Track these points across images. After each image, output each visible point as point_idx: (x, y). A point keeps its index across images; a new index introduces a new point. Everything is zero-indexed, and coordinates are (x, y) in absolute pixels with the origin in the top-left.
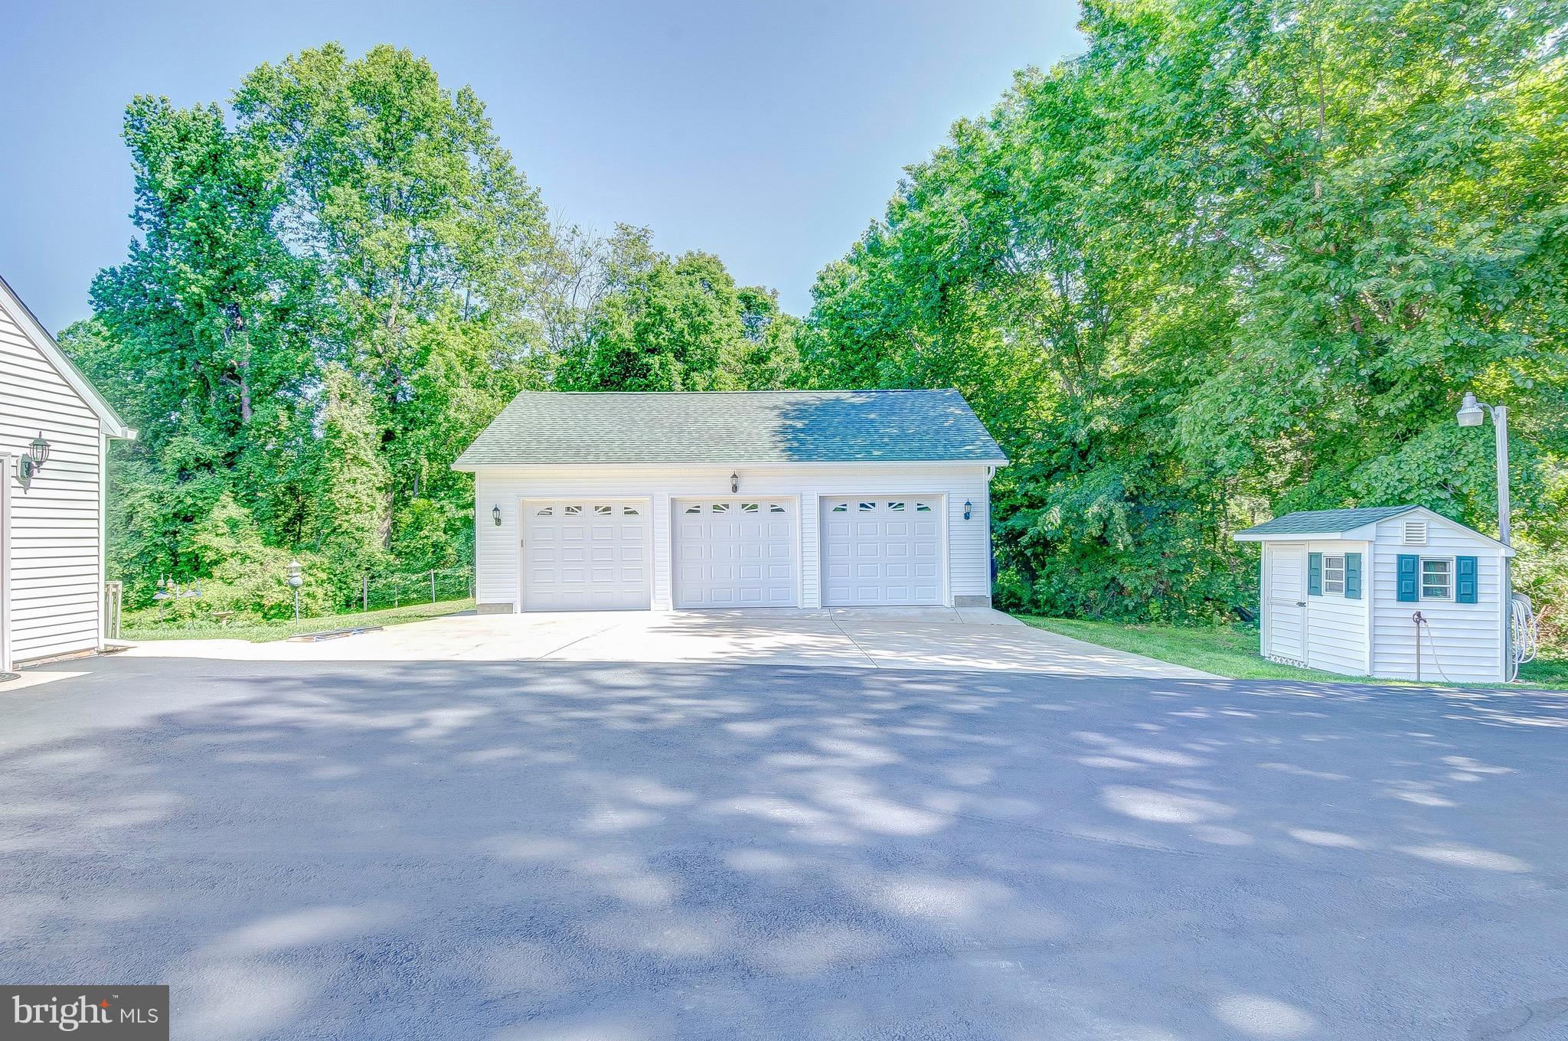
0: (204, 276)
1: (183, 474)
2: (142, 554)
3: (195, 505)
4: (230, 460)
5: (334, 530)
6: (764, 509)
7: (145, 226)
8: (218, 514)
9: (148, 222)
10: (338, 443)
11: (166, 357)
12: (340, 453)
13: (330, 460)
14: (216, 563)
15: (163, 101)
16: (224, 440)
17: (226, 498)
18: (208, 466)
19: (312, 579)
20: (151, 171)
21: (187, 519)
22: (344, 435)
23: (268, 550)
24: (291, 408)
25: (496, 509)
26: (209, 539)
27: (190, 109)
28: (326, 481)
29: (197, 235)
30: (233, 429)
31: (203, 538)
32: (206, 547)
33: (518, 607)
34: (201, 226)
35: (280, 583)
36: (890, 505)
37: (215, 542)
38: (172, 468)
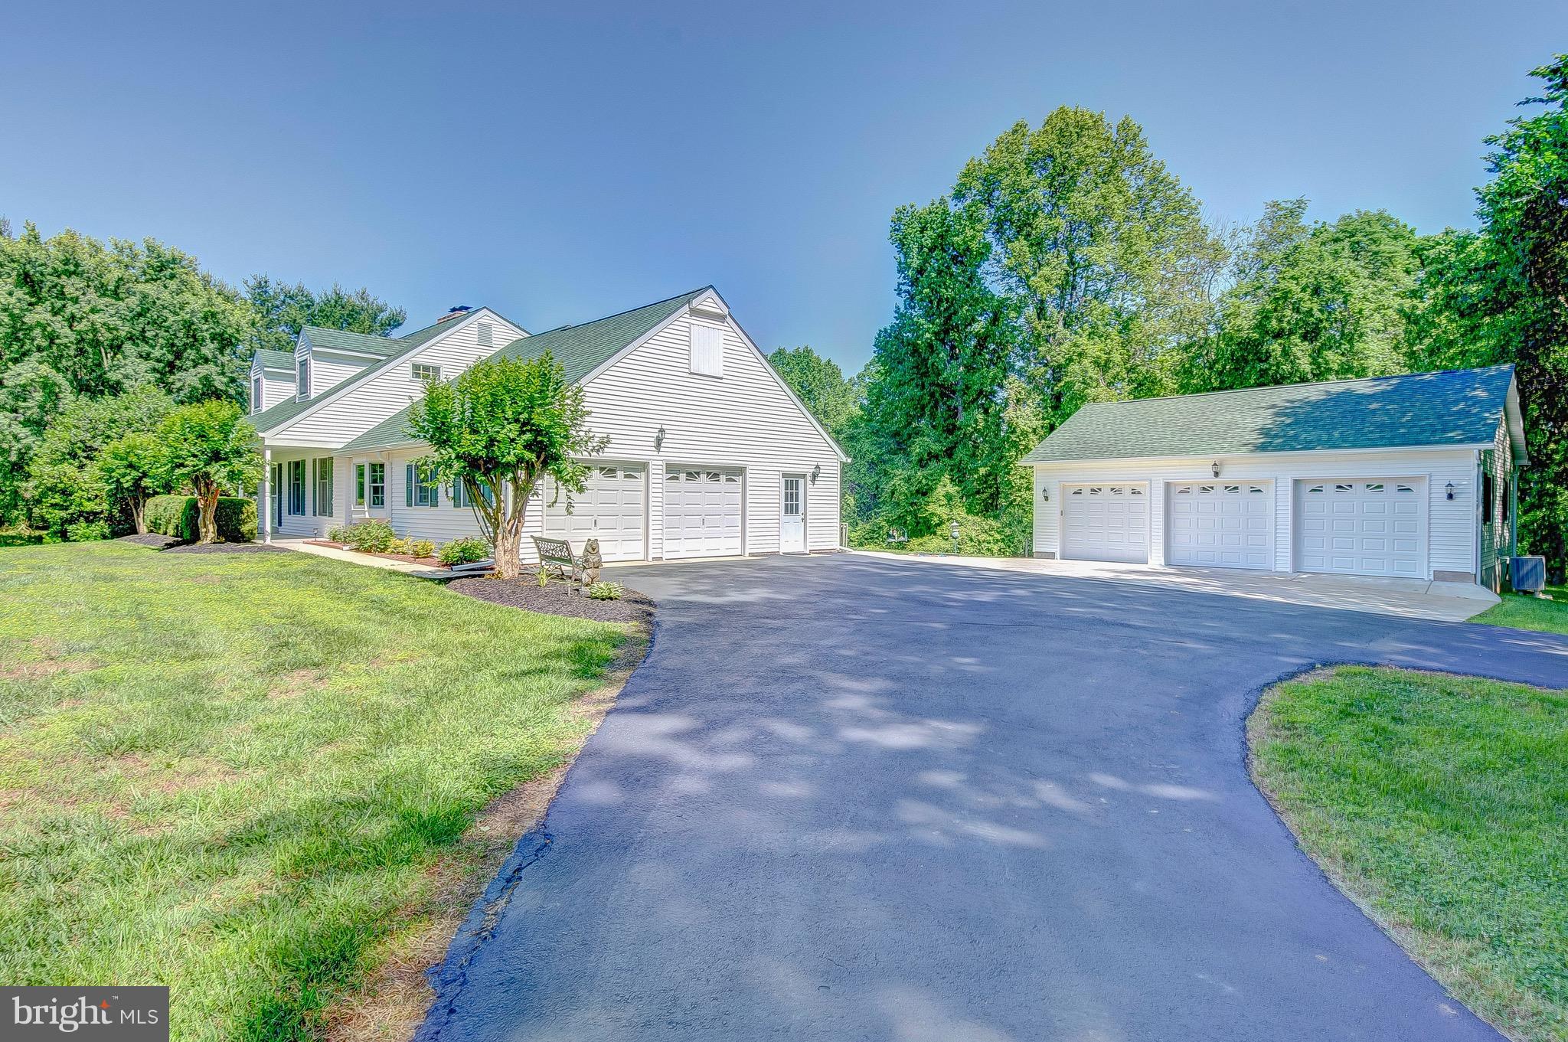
0: (933, 324)
1: (922, 464)
2: (899, 517)
3: (927, 484)
4: (949, 453)
5: (1011, 503)
6: (1244, 490)
7: (903, 295)
8: (940, 491)
9: (905, 291)
10: (1013, 437)
11: (914, 383)
12: (1015, 445)
13: (1009, 450)
14: (938, 525)
15: (912, 207)
16: (947, 438)
17: (946, 479)
18: (937, 457)
19: (991, 538)
20: (905, 257)
21: (924, 494)
22: (1019, 431)
23: (970, 517)
24: (986, 411)
25: (1045, 490)
26: (936, 508)
27: (927, 206)
28: (1006, 466)
29: (930, 297)
30: (951, 430)
31: (931, 508)
32: (933, 514)
33: (1058, 555)
34: (932, 290)
35: (971, 540)
36: (1368, 486)
37: (939, 511)
38: (914, 459)
